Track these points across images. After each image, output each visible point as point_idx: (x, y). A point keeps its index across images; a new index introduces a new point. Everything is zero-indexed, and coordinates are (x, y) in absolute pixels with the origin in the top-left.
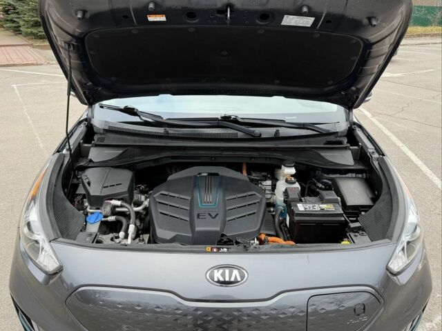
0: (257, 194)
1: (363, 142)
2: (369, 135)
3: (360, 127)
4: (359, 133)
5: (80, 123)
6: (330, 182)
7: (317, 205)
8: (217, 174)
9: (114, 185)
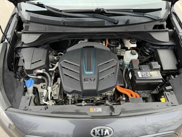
0: (115, 60)
1: (176, 27)
2: (180, 22)
3: (175, 14)
4: (174, 19)
5: (13, 16)
6: (153, 50)
7: (148, 72)
8: (93, 47)
9: (37, 62)
